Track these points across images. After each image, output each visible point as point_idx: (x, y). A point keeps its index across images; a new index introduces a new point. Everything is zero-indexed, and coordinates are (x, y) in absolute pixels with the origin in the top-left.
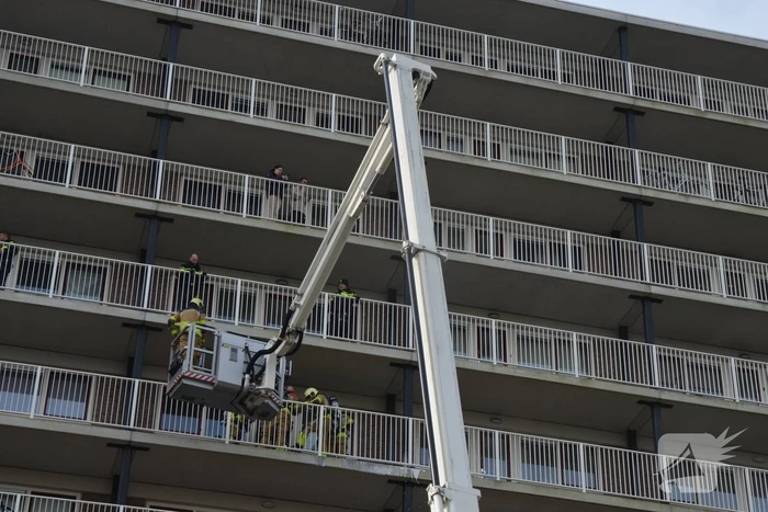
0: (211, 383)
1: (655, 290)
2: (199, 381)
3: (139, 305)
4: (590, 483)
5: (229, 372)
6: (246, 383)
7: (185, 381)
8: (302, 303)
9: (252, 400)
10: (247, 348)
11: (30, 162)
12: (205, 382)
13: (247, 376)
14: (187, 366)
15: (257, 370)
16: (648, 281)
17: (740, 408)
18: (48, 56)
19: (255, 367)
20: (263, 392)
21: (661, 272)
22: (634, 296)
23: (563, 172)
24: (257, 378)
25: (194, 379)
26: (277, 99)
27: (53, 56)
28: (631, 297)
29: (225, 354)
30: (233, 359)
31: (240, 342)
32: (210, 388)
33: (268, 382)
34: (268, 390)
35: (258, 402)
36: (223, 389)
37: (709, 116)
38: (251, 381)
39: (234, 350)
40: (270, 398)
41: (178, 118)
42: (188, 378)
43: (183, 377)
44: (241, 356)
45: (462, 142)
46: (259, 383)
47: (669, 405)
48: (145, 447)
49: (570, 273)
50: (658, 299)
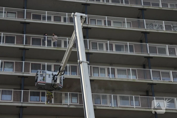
0: (45, 83)
1: (151, 55)
2: (42, 83)
3: (22, 72)
4: (136, 105)
5: (49, 80)
6: (53, 82)
7: (38, 84)
8: (63, 65)
9: (55, 86)
10: (53, 74)
12: (43, 83)
13: (53, 81)
14: (39, 80)
15: (55, 79)
16: (149, 53)
17: (173, 83)
19: (55, 78)
20: (57, 84)
21: (153, 50)
22: (145, 57)
23: (126, 27)
25: (40, 83)
26: (54, 15)
29: (47, 76)
30: (49, 77)
31: (51, 73)
32: (45, 84)
33: (58, 82)
34: (58, 84)
35: (56, 86)
36: (48, 84)
37: (163, 9)
38: (54, 82)
39: (49, 75)
40: (59, 85)
41: (28, 23)
42: (39, 83)
43: (38, 83)
44: (51, 76)
45: (101, 21)
46: (56, 82)
47: (155, 84)
48: (26, 107)
49: (129, 53)
50: (152, 57)
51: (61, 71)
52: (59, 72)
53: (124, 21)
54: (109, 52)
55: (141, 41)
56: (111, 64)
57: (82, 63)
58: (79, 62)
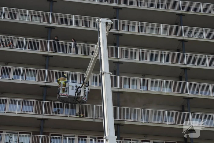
0: (67, 96)
1: (188, 66)
2: (64, 96)
3: (44, 81)
4: (169, 121)
5: (72, 93)
6: (76, 95)
7: (60, 96)
8: (87, 76)
9: (79, 99)
10: (76, 86)
11: (15, 44)
12: (66, 96)
13: (76, 93)
14: (61, 92)
16: (186, 64)
17: (212, 98)
18: (19, 12)
19: (78, 91)
20: (81, 97)
21: (191, 60)
22: (182, 68)
23: (162, 34)
24: (79, 94)
25: (63, 95)
27: (20, 12)
28: (181, 68)
29: (70, 88)
30: (73, 89)
31: (74, 84)
32: (67, 97)
33: (82, 94)
34: (82, 96)
35: (80, 100)
36: (70, 97)
37: (204, 14)
38: (77, 94)
39: (73, 87)
40: (83, 98)
41: (53, 28)
42: (61, 95)
43: (60, 95)
44: (75, 88)
46: (80, 95)
47: (192, 98)
48: (47, 120)
49: (163, 63)
50: (189, 69)
51: (85, 83)
52: (83, 84)
53: (159, 28)
54: (141, 61)
55: (178, 50)
56: (144, 75)
57: (105, 74)
58: (101, 73)
